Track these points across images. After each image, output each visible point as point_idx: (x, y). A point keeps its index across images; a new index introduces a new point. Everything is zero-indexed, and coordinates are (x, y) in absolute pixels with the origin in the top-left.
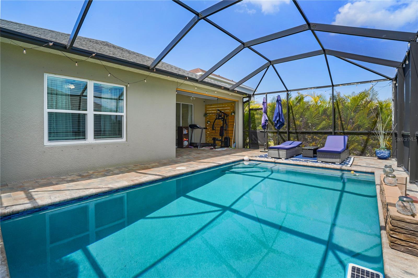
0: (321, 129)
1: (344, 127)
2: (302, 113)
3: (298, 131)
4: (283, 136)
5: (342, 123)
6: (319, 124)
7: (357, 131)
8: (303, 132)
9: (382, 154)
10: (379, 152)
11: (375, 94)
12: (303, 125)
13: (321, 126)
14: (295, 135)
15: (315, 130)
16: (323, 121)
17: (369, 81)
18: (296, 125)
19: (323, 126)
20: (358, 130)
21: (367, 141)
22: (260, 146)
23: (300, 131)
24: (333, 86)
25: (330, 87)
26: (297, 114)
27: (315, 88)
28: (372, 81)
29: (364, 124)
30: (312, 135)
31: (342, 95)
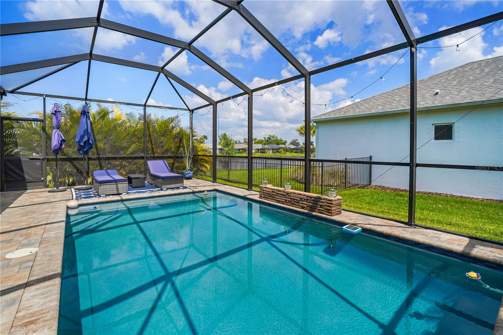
0: (131, 153)
1: (154, 151)
2: (107, 133)
3: (101, 156)
4: (77, 164)
5: (152, 147)
6: (128, 148)
7: (165, 155)
8: (107, 158)
9: (189, 175)
10: (187, 173)
11: (179, 121)
12: (108, 148)
13: (130, 150)
14: (97, 162)
15: (124, 155)
16: (132, 144)
17: (175, 108)
18: (98, 148)
19: (134, 150)
20: (167, 154)
21: (173, 164)
22: (28, 184)
23: (104, 156)
24: (145, 106)
25: (141, 106)
26: (100, 133)
27: (125, 104)
28: (177, 108)
29: (171, 148)
30: (120, 160)
31: (153, 117)
